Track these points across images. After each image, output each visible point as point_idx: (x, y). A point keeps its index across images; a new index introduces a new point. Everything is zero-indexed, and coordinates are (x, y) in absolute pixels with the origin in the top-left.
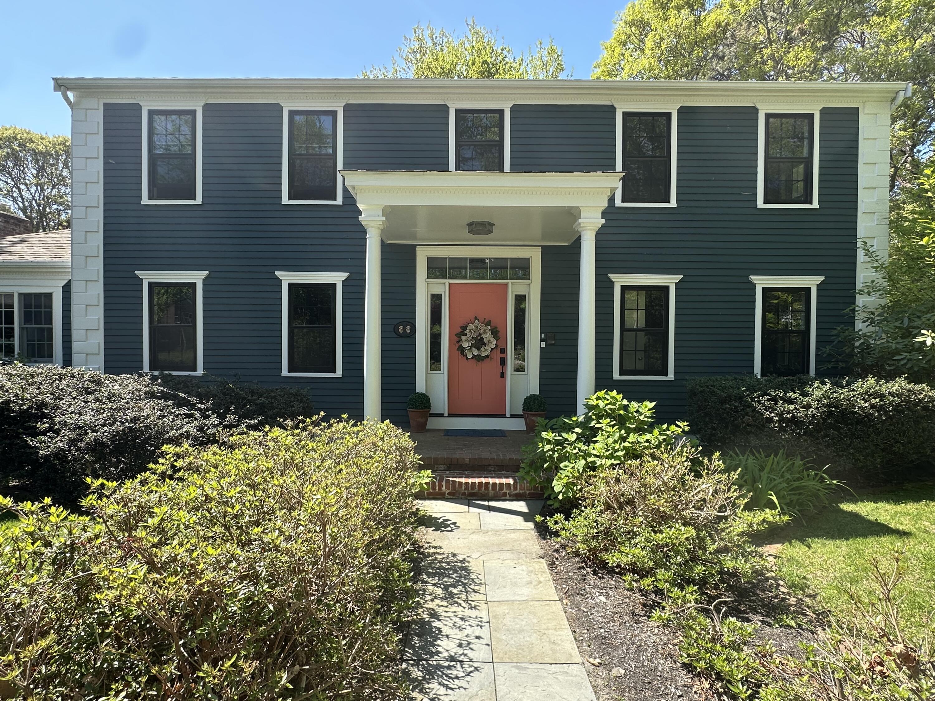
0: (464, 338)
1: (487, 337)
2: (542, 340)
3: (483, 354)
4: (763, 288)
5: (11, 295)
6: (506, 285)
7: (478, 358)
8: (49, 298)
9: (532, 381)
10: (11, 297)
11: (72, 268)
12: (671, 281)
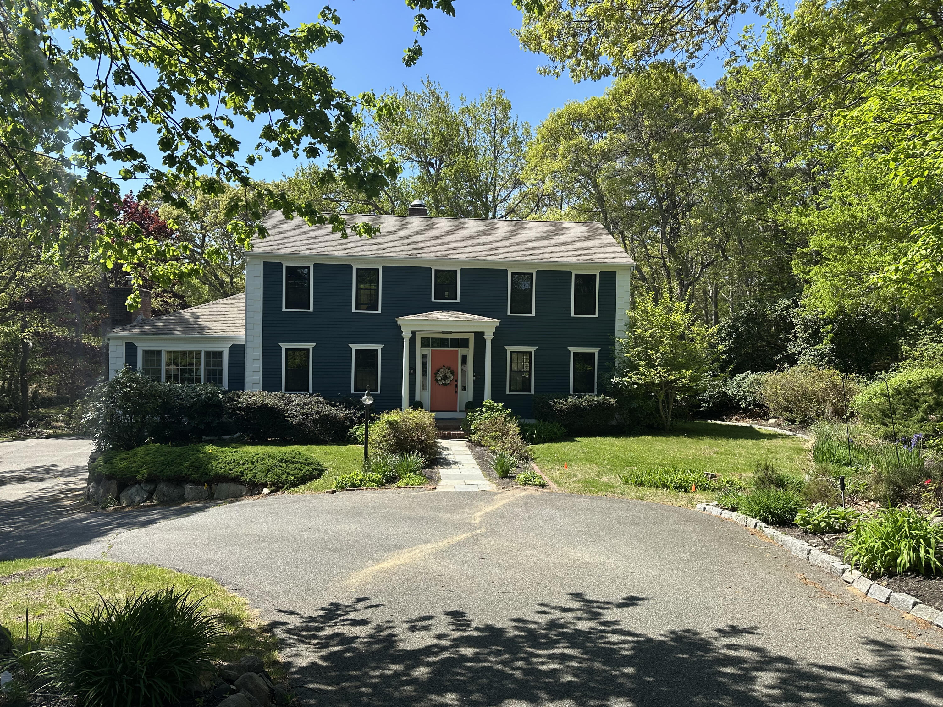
0: (438, 375)
1: (449, 374)
2: (474, 375)
3: (447, 383)
4: (574, 353)
6: (458, 350)
7: (445, 384)
8: (221, 353)
9: (469, 395)
10: (200, 353)
11: (246, 341)
12: (532, 349)
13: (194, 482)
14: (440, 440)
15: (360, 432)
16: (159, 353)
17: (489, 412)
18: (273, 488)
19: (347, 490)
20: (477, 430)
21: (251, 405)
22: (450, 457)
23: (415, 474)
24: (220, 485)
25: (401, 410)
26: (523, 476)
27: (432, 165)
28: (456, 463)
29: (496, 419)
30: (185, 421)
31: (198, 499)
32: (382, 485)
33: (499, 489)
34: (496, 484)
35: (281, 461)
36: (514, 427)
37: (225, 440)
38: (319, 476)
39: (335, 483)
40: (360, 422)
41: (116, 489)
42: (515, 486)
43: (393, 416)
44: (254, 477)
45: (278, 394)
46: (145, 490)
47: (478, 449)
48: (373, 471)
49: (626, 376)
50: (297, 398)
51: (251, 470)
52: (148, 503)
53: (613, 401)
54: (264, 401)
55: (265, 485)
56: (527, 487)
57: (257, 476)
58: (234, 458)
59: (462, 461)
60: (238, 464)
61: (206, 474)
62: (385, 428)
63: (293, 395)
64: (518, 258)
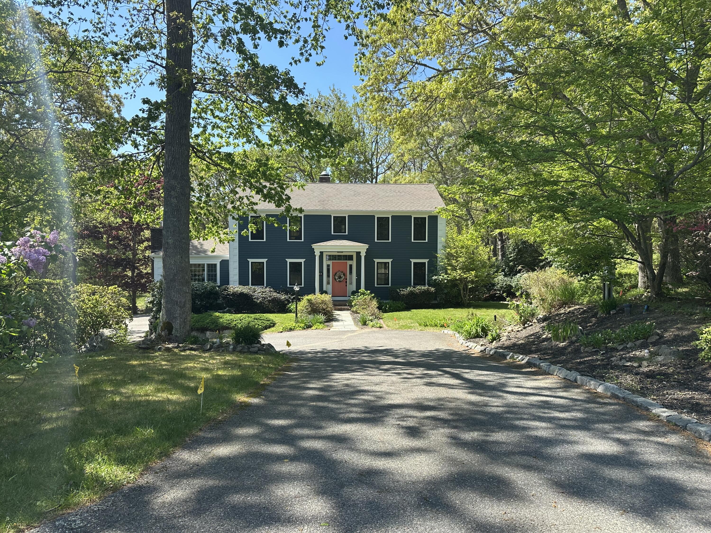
0: (336, 276)
1: (342, 276)
2: (357, 276)
4: (414, 262)
6: (347, 262)
7: (340, 281)
8: (215, 265)
9: (354, 287)
10: (204, 265)
11: (230, 258)
12: (389, 261)
13: (210, 330)
14: (335, 311)
15: (292, 306)
17: (362, 296)
19: (288, 331)
20: (355, 305)
21: (235, 293)
22: (339, 318)
23: (321, 324)
24: (224, 331)
25: (315, 294)
26: (372, 324)
28: (342, 320)
29: (366, 299)
32: (305, 329)
33: (359, 329)
36: (375, 303)
38: (273, 326)
39: (282, 328)
40: (293, 302)
42: (367, 328)
43: (310, 297)
45: (248, 287)
47: (355, 315)
48: (300, 323)
49: (441, 275)
50: (259, 289)
51: (240, 324)
53: (433, 289)
54: (241, 290)
56: (373, 328)
59: (346, 320)
60: (233, 321)
61: (217, 326)
62: (306, 303)
63: (256, 287)
64: (381, 209)
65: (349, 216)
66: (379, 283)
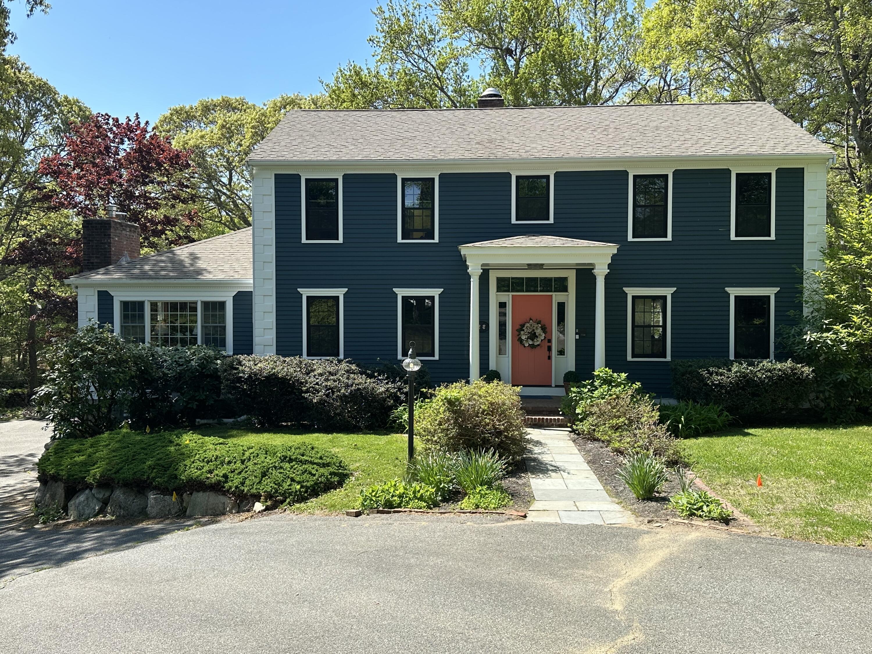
0: (522, 332)
1: (539, 331)
2: (576, 334)
3: (536, 344)
4: (735, 296)
5: (196, 303)
6: (552, 296)
7: (532, 346)
8: (222, 305)
9: (569, 363)
11: (254, 287)
12: (668, 292)
13: (159, 489)
14: (529, 430)
16: (141, 304)
17: (605, 387)
18: (269, 503)
19: (379, 512)
20: (586, 416)
21: (256, 374)
22: (546, 458)
23: (490, 487)
24: (195, 494)
25: (468, 382)
26: (684, 501)
27: (509, 52)
28: (557, 469)
29: (618, 397)
30: (174, 398)
31: (162, 516)
32: (436, 505)
33: (642, 522)
34: (634, 512)
35: (284, 459)
36: (648, 411)
37: (226, 424)
38: (340, 484)
39: (361, 499)
41: (63, 495)
42: (672, 520)
43: (454, 391)
44: (243, 484)
45: (296, 360)
46: (97, 499)
47: (590, 445)
48: (422, 480)
49: (828, 330)
50: (321, 365)
51: (240, 473)
52: (100, 518)
53: (807, 370)
54: (273, 368)
55: (257, 497)
56: (696, 522)
57: (247, 482)
58: (217, 453)
59: (567, 466)
60: (222, 463)
61: (176, 477)
62: (442, 409)
63: (315, 361)
64: (643, 153)
65: (557, 175)
66: (637, 351)
